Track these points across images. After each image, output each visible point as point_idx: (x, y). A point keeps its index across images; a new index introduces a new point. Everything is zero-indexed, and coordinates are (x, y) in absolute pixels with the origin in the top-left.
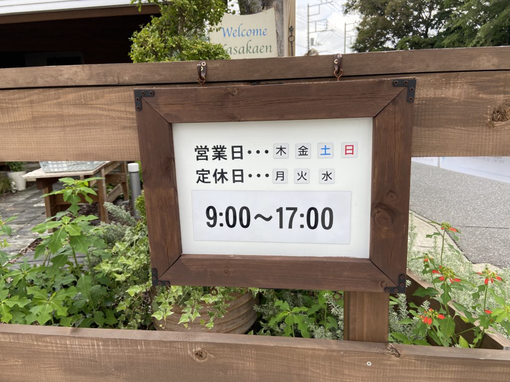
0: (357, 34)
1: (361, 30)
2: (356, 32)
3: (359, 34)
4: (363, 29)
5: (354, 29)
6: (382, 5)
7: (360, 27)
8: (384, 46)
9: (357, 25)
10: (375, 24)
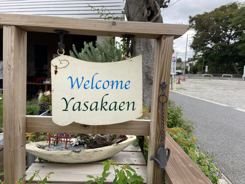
0: (193, 40)
1: (195, 38)
2: (193, 38)
3: (194, 40)
4: (196, 38)
5: (192, 38)
6: (207, 27)
7: (195, 37)
8: (207, 46)
9: (193, 36)
10: (203, 36)
